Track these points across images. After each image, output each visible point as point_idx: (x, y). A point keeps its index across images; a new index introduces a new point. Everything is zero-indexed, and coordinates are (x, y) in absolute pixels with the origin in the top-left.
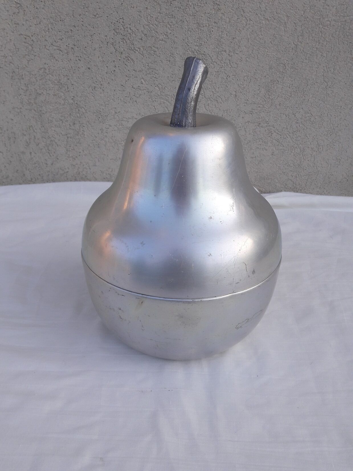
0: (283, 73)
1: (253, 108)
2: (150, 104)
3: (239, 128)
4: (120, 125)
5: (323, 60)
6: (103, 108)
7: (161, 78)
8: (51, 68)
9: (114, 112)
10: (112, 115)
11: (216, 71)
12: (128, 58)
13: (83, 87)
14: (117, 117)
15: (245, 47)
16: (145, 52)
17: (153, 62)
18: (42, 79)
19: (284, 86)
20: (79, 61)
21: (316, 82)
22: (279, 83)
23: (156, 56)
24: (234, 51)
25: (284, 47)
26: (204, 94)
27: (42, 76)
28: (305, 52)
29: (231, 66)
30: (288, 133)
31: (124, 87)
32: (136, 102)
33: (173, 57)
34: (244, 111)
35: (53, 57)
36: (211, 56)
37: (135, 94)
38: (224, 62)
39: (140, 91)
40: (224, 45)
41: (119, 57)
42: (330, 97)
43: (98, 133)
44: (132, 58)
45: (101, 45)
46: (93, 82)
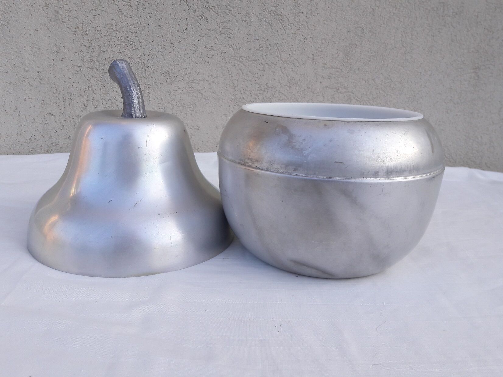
0: (362, 37)
1: (332, 73)
2: (223, 65)
3: (316, 93)
4: (189, 87)
5: (400, 25)
6: (172, 68)
7: (235, 38)
8: (118, 25)
9: (183, 73)
10: (181, 77)
11: (294, 33)
12: (202, 16)
13: (152, 45)
14: (187, 78)
15: (323, 9)
16: (220, 11)
17: (228, 22)
18: (107, 35)
19: (363, 50)
20: (150, 18)
21: (395, 47)
22: (358, 47)
23: (231, 15)
24: (312, 13)
25: (362, 11)
26: (281, 57)
27: (108, 32)
28: (383, 17)
29: (309, 28)
30: (368, 99)
31: (196, 46)
32: (208, 63)
33: (249, 17)
34: (322, 76)
35: (122, 13)
36: (288, 17)
37: (207, 54)
38: (302, 24)
39: (213, 51)
40: (302, 6)
41: (192, 15)
42: (409, 63)
43: (165, 96)
44: (206, 16)
45: (174, 2)
46: (163, 40)
